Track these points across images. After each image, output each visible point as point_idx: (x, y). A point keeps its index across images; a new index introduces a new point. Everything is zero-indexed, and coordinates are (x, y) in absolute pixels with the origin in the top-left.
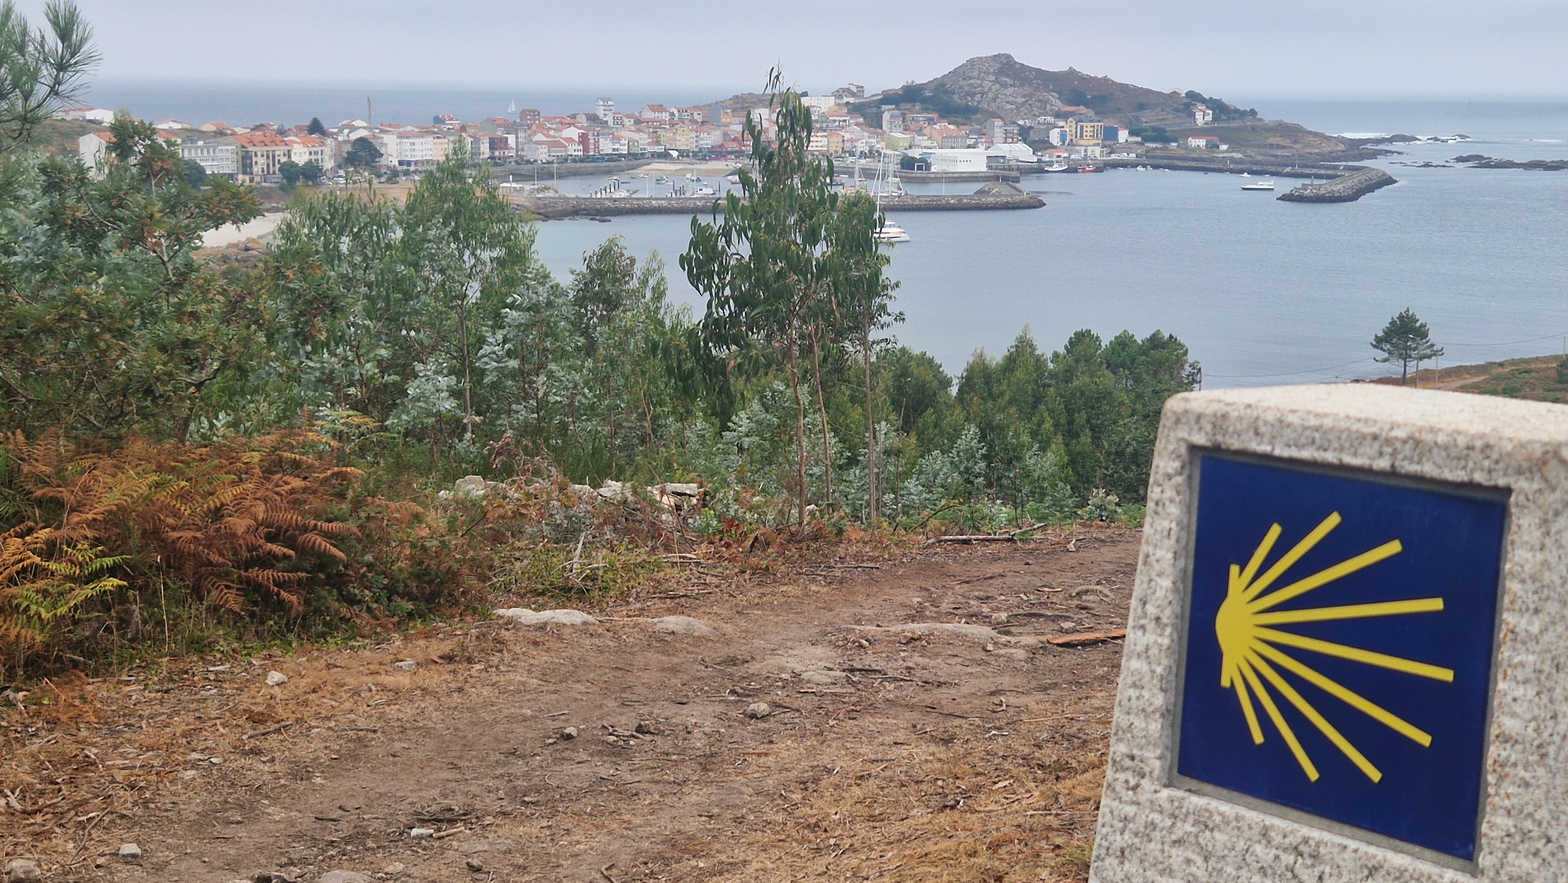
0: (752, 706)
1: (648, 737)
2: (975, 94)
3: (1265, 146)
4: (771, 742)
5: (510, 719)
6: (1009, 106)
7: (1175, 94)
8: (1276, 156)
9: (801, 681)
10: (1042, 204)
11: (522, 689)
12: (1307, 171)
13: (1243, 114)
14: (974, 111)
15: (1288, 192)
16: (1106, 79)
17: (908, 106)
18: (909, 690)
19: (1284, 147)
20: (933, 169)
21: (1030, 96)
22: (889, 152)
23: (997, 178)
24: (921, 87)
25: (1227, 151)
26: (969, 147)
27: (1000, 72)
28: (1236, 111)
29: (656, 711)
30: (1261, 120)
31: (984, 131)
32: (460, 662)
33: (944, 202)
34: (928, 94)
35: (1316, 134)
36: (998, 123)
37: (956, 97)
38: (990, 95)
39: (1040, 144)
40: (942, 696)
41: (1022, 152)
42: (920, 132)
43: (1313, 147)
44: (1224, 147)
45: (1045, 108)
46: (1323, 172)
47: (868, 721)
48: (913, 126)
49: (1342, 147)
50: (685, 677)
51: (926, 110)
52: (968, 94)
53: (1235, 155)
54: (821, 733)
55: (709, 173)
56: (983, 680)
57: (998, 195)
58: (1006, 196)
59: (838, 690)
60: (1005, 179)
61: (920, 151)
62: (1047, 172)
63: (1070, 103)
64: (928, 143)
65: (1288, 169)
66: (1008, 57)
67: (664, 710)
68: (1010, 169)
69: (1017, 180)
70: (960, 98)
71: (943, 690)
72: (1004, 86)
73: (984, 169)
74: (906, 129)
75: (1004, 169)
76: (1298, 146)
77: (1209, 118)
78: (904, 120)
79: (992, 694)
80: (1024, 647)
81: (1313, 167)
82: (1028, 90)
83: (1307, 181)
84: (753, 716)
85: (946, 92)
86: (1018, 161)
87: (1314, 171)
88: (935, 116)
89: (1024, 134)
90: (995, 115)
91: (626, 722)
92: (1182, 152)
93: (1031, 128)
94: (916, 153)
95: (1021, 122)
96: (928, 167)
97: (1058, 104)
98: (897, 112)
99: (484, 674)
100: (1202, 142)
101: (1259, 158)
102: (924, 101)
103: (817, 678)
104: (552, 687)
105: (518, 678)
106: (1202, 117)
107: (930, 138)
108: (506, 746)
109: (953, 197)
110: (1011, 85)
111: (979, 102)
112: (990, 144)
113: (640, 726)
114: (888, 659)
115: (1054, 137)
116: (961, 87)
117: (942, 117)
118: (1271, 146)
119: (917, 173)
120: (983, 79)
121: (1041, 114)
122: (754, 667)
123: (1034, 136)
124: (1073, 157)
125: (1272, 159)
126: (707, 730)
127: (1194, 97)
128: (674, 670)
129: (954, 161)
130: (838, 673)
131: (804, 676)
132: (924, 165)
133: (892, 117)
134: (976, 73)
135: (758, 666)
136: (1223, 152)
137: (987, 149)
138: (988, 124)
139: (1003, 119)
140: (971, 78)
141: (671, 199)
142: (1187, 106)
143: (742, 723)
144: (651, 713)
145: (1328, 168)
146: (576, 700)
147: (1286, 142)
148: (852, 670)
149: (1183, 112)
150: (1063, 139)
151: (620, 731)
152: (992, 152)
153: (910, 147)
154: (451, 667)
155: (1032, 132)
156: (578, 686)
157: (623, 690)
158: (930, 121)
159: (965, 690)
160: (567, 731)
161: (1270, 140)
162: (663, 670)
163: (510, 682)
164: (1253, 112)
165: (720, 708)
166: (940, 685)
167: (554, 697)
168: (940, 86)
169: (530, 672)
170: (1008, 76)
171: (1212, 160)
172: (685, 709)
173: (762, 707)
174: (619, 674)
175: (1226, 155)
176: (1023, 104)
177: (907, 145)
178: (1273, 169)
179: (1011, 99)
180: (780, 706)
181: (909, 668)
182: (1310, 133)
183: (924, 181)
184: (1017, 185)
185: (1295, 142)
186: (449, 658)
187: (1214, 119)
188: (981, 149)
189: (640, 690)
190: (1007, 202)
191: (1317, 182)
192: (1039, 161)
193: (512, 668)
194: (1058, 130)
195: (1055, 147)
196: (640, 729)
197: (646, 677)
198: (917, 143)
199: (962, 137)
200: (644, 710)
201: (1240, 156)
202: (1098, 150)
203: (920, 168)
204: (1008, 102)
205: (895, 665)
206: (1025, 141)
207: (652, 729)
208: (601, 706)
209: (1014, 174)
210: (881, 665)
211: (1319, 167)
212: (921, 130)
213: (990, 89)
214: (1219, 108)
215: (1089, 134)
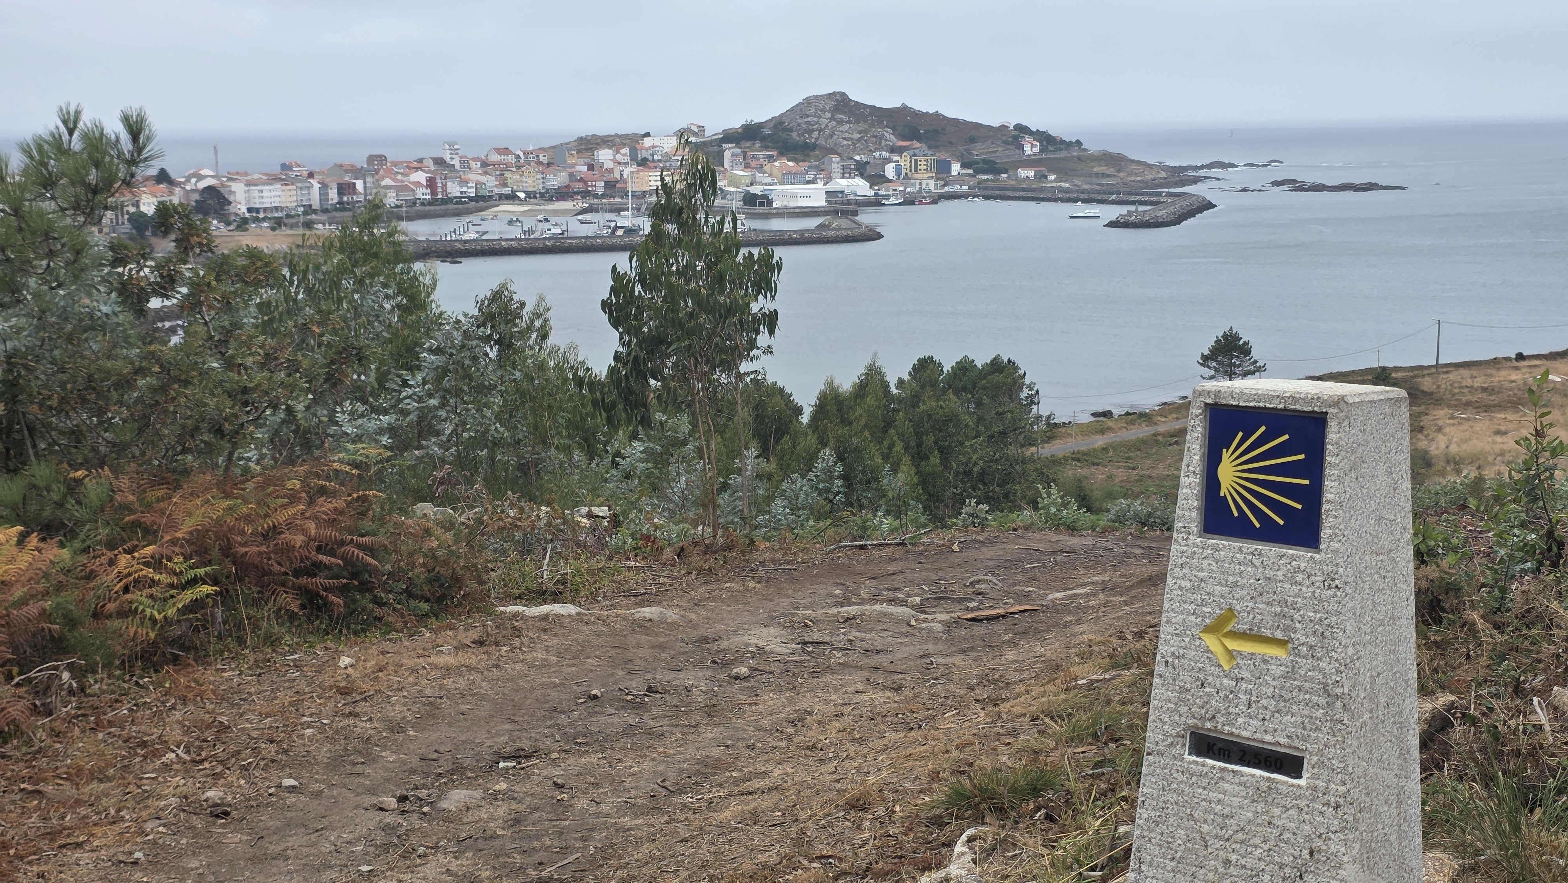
0: (735, 670)
1: (658, 696)
2: (812, 131)
3: (1090, 175)
4: (757, 695)
5: (543, 686)
6: (845, 143)
7: (1004, 127)
8: (1102, 185)
9: (765, 652)
10: (879, 236)
11: (545, 664)
12: (1132, 198)
13: (1069, 144)
14: (813, 147)
15: (1114, 218)
16: (937, 115)
17: (748, 144)
18: (853, 657)
19: (1109, 176)
20: (775, 205)
21: (865, 132)
22: (731, 189)
23: (836, 212)
24: (761, 125)
25: (1054, 181)
26: (808, 182)
27: (836, 109)
28: (1063, 142)
29: (658, 677)
30: (1086, 150)
31: (822, 167)
32: (489, 645)
33: (786, 237)
34: (767, 131)
35: (1139, 163)
36: (835, 158)
37: (794, 134)
38: (827, 132)
39: (877, 179)
40: (881, 660)
41: (859, 186)
42: (760, 168)
43: (1136, 175)
44: (1052, 177)
45: (880, 144)
46: (1146, 199)
47: (828, 678)
48: (753, 164)
49: (1163, 174)
50: (672, 652)
51: (766, 148)
52: (806, 131)
53: (1062, 184)
54: (794, 688)
55: (556, 213)
56: (912, 648)
57: (839, 229)
58: (846, 229)
59: (797, 658)
60: (845, 213)
61: (761, 188)
62: (884, 205)
63: (904, 138)
64: (769, 180)
65: (1114, 197)
66: (843, 94)
67: (663, 676)
68: (849, 203)
69: (855, 213)
70: (798, 135)
71: (881, 655)
72: (840, 122)
73: (824, 203)
74: (747, 166)
75: (843, 203)
76: (1121, 175)
77: (1037, 149)
78: (744, 157)
79: (921, 657)
80: (940, 622)
81: (1137, 194)
82: (863, 126)
83: (1132, 208)
84: (737, 678)
85: (785, 130)
86: (856, 195)
87: (1138, 198)
88: (775, 153)
89: (861, 170)
90: (832, 151)
91: (637, 685)
92: (1013, 183)
93: (867, 163)
94: (756, 190)
95: (857, 158)
96: (770, 203)
97: (891, 138)
98: (738, 151)
99: (511, 654)
100: (1031, 173)
101: (1086, 187)
102: (763, 139)
103: (778, 649)
104: (570, 662)
105: (540, 656)
106: (1030, 148)
107: (770, 175)
108: (547, 706)
109: (795, 231)
110: (847, 122)
111: (817, 139)
112: (828, 179)
113: (650, 687)
114: (831, 634)
115: (890, 171)
116: (799, 125)
117: (781, 154)
118: (1097, 175)
119: (759, 209)
120: (820, 117)
121: (876, 150)
122: (724, 644)
123: (870, 171)
124: (908, 190)
125: (1098, 188)
126: (703, 689)
127: (1022, 130)
128: (662, 647)
129: (794, 196)
130: (794, 646)
131: (767, 648)
132: (766, 200)
133: (733, 155)
134: (813, 111)
135: (726, 643)
136: (1051, 182)
137: (825, 184)
138: (826, 159)
139: (839, 155)
140: (808, 116)
141: (521, 239)
142: (1016, 138)
143: (729, 683)
144: (654, 679)
145: (1151, 194)
146: (591, 671)
147: (1111, 171)
148: (805, 643)
149: (1012, 144)
150: (898, 173)
151: (634, 692)
152: (831, 187)
153: (752, 184)
154: (482, 650)
155: (868, 167)
156: (589, 660)
157: (626, 663)
158: (771, 159)
159: (899, 655)
160: (594, 692)
161: (1096, 170)
162: (653, 647)
163: (535, 659)
164: (1079, 143)
165: (709, 673)
166: (878, 652)
167: (574, 669)
168: (778, 123)
169: (547, 651)
170: (843, 113)
171: (1042, 190)
172: (681, 675)
173: (744, 670)
174: (619, 651)
175: (1054, 185)
176: (859, 140)
177: (748, 182)
178: (1099, 197)
179: (847, 135)
180: (757, 670)
181: (850, 641)
182: (1133, 161)
183: (766, 216)
184: (857, 218)
185: (1119, 171)
186: (480, 643)
187: (1042, 151)
188: (820, 185)
189: (639, 662)
190: (848, 236)
191: (1141, 208)
192: (876, 195)
193: (533, 650)
194: (893, 165)
195: (891, 181)
196: (650, 689)
197: (641, 653)
198: (758, 180)
199: (801, 173)
200: (648, 676)
201: (1067, 185)
202: (932, 183)
203: (762, 204)
204: (844, 139)
205: (838, 638)
206: (862, 175)
207: (659, 689)
208: (613, 675)
209: (851, 207)
210: (827, 639)
211: (1142, 194)
212: (762, 166)
213: (827, 126)
214: (1046, 139)
215: (923, 167)
